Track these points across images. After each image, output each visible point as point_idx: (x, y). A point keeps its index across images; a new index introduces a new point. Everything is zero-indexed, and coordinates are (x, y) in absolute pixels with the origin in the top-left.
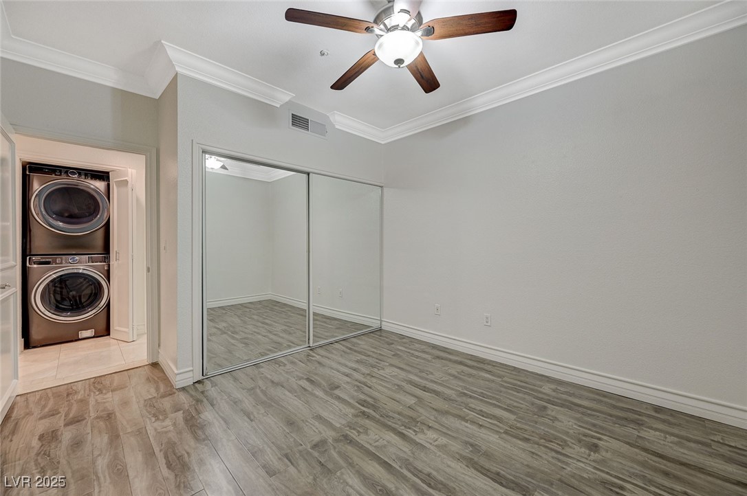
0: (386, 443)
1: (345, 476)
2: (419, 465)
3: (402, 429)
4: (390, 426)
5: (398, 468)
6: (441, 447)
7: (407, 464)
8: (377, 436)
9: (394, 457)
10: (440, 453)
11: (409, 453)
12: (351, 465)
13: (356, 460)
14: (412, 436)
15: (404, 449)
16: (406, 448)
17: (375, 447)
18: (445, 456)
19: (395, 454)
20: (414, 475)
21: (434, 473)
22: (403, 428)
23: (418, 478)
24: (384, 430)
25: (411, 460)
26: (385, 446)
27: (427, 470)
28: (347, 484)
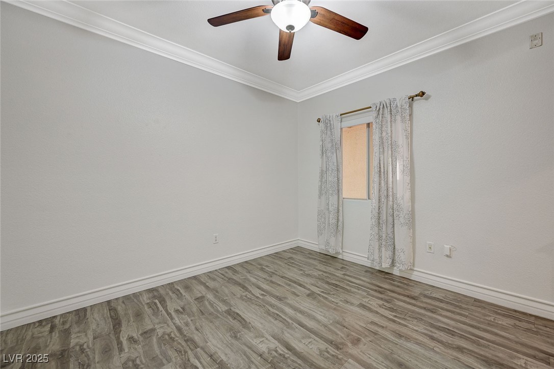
0: (303, 341)
1: (327, 320)
2: (280, 325)
3: (288, 354)
4: (299, 358)
5: (295, 324)
6: (260, 335)
7: (288, 326)
8: (310, 347)
9: (297, 330)
10: (263, 331)
11: (285, 333)
12: (325, 326)
13: (322, 328)
14: (280, 346)
15: (288, 335)
16: (288, 336)
17: (311, 338)
18: (261, 329)
19: (296, 332)
20: (285, 320)
21: (273, 320)
22: (287, 356)
23: (283, 318)
24: (305, 353)
25: (285, 328)
26: (303, 338)
27: (276, 322)
28: (324, 316)
